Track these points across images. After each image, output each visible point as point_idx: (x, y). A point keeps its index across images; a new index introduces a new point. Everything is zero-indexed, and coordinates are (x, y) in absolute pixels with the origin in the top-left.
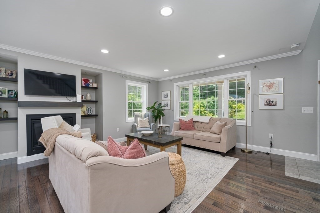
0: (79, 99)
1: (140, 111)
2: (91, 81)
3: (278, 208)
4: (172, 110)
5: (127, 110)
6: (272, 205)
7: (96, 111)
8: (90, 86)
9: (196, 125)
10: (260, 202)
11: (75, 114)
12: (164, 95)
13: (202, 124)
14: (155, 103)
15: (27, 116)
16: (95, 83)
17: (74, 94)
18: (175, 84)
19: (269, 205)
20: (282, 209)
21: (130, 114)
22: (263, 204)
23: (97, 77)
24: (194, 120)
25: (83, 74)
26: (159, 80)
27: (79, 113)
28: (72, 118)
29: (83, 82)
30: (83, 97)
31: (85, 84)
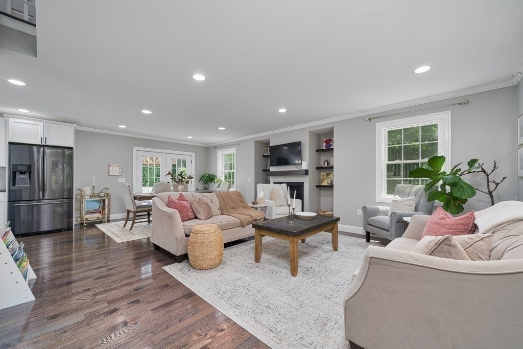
0: (305, 165)
3: (110, 337)
6: (120, 334)
8: (329, 148)
10: (136, 324)
15: (274, 183)
19: (124, 330)
20: (105, 340)
22: (131, 326)
28: (300, 187)
29: (324, 144)
30: (326, 162)
31: (326, 146)
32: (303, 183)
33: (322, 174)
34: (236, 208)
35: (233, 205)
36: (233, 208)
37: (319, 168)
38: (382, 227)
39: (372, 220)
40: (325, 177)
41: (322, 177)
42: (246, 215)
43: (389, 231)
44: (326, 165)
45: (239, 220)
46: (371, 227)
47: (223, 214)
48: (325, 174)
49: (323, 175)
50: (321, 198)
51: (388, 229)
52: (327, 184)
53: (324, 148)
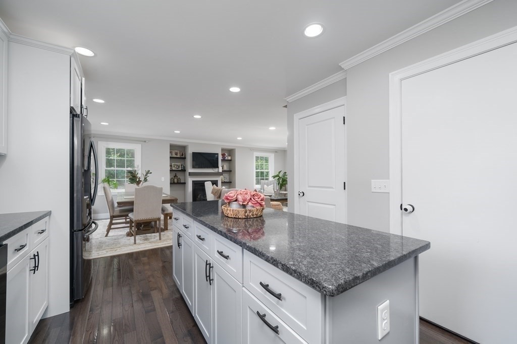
1: (267, 179)
2: (227, 155)
5: (255, 178)
7: (230, 179)
8: (226, 159)
11: (217, 181)
14: (280, 172)
15: (193, 181)
16: (230, 156)
17: (217, 167)
21: (258, 183)
23: (231, 152)
25: (223, 150)
27: (220, 180)
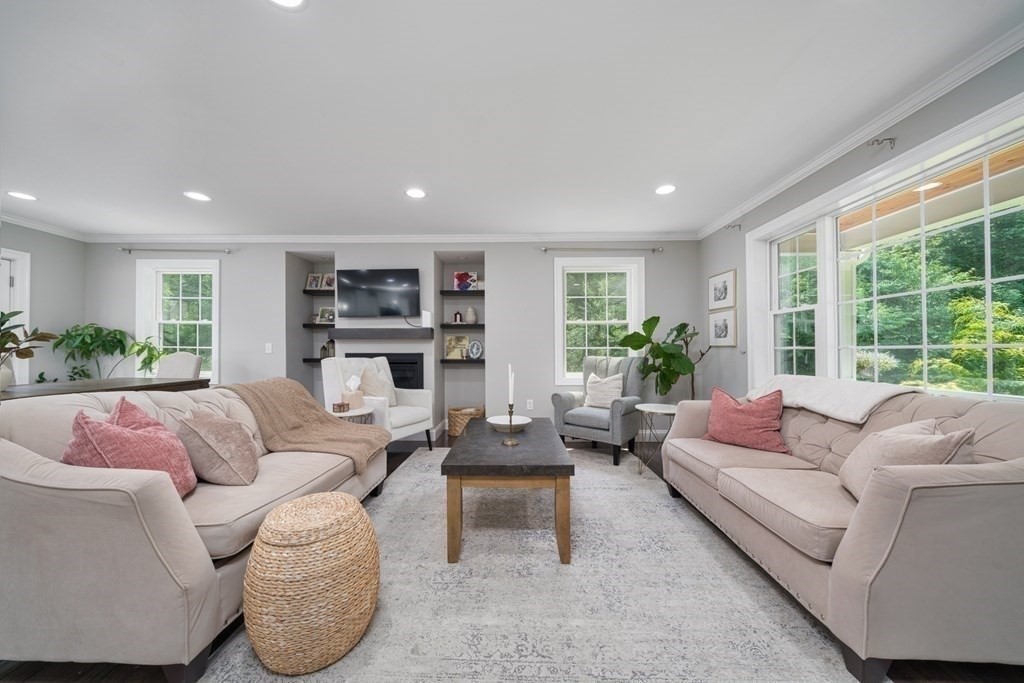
0: (427, 320)
4: (739, 350)
8: (471, 289)
9: (793, 425)
11: (421, 356)
12: (715, 289)
13: (830, 423)
15: (347, 355)
18: (751, 238)
24: (787, 401)
26: (700, 236)
27: (429, 352)
28: (416, 363)
29: (456, 281)
30: (458, 316)
31: (459, 285)
32: (422, 354)
33: (448, 338)
34: (302, 426)
35: (294, 419)
36: (295, 428)
37: (445, 327)
38: (595, 425)
39: (572, 416)
40: (453, 343)
41: (447, 344)
42: (355, 442)
43: (608, 430)
44: (458, 322)
45: (350, 461)
46: (571, 427)
47: (270, 452)
48: (453, 338)
49: (450, 340)
50: (446, 383)
51: (606, 428)
52: (460, 358)
53: (456, 289)
